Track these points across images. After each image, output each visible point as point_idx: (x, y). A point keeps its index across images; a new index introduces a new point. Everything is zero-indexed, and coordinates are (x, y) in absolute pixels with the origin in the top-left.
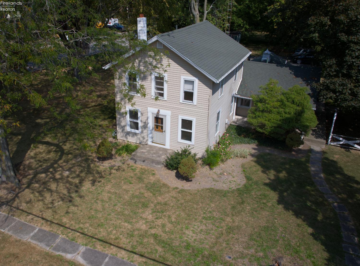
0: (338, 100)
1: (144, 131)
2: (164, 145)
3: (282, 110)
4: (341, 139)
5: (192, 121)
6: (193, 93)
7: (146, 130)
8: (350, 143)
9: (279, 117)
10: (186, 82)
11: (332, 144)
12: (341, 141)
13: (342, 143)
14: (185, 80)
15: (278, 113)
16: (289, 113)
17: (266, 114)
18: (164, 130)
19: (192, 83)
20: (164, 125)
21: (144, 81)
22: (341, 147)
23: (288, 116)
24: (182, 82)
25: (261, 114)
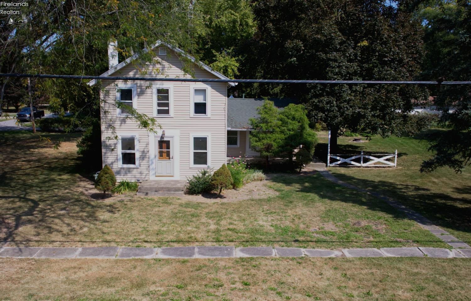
0: (328, 119)
1: (142, 163)
2: (173, 176)
3: (285, 128)
4: (338, 158)
5: (206, 138)
6: (205, 103)
7: (144, 161)
8: (347, 160)
9: (283, 136)
10: (197, 91)
11: (331, 165)
12: (339, 160)
13: (339, 162)
14: (195, 90)
15: (282, 132)
16: (293, 130)
17: (269, 135)
18: (171, 157)
19: (204, 91)
20: (171, 150)
21: (142, 97)
22: (340, 167)
23: (292, 133)
24: (192, 92)
25: (264, 135)
